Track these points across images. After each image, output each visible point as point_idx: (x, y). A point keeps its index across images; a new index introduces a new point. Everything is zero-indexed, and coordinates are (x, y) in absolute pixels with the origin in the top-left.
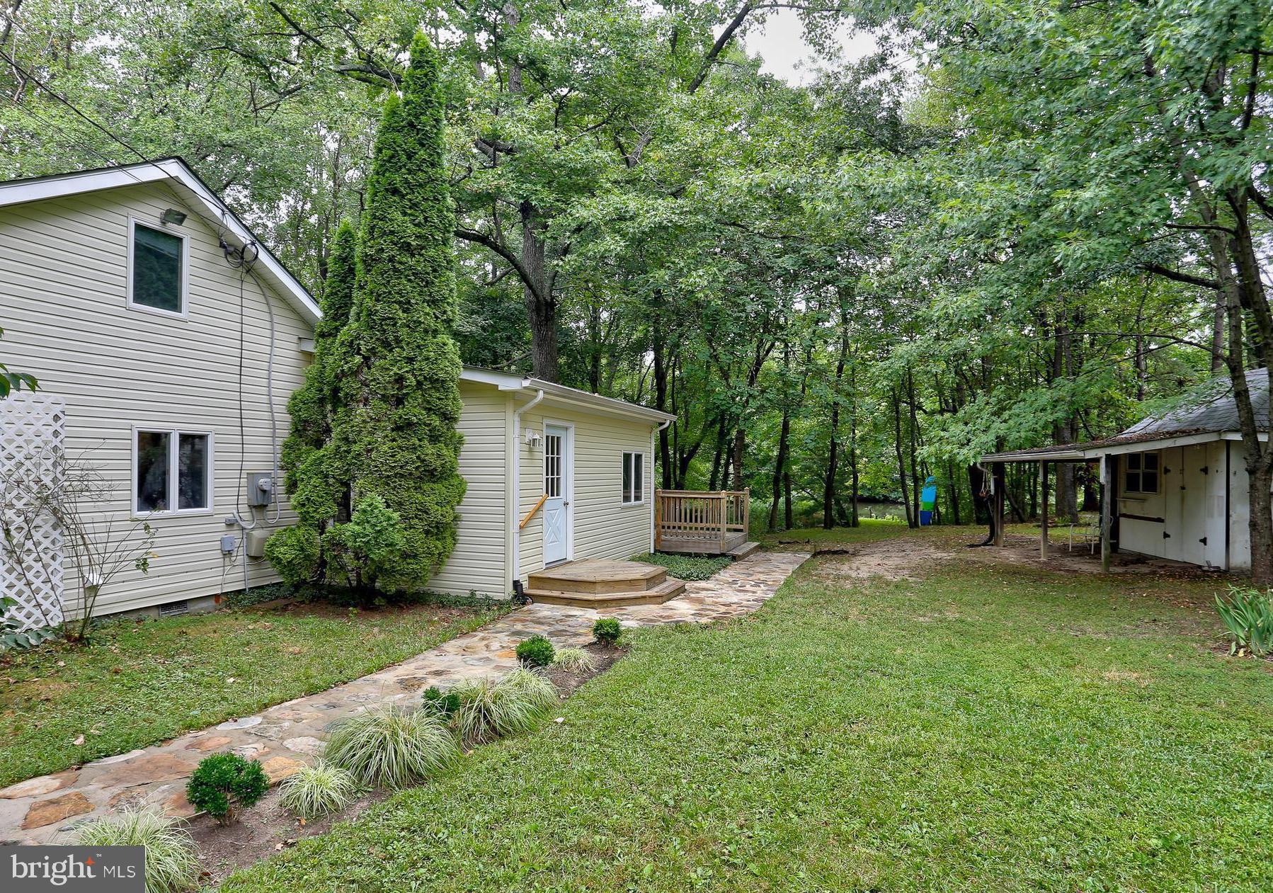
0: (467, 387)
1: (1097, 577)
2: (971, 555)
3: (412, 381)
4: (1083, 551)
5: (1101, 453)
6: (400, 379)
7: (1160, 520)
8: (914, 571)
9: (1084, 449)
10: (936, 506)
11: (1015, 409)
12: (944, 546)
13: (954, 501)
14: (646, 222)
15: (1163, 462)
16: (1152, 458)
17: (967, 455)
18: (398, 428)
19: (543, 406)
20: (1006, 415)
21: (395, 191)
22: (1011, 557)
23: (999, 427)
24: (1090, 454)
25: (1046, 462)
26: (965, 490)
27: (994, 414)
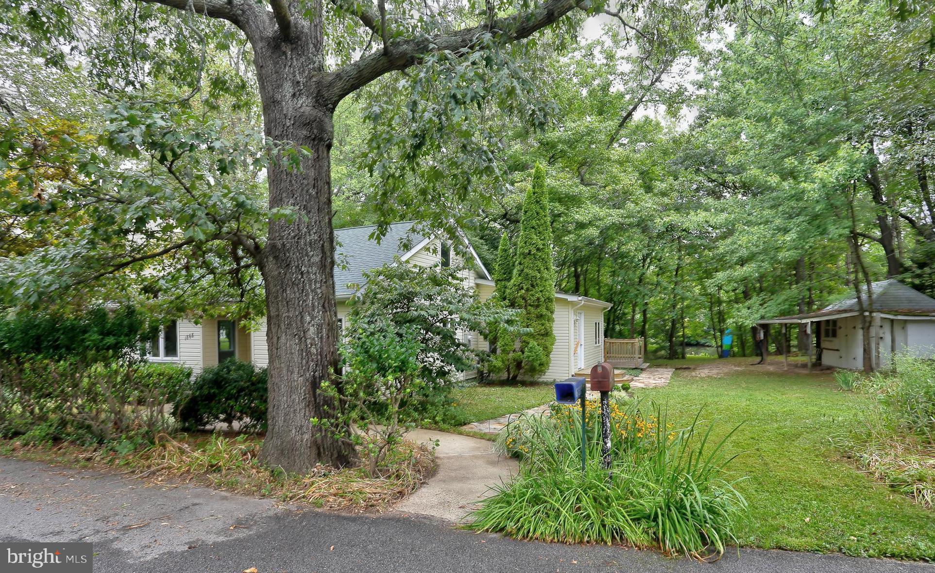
0: (558, 299)
1: (807, 375)
2: (752, 368)
3: (543, 299)
4: (804, 366)
5: (809, 321)
6: (538, 299)
7: (837, 350)
8: (727, 374)
9: (801, 319)
10: (732, 347)
11: (769, 303)
12: (739, 365)
13: (743, 344)
14: (609, 221)
15: (839, 324)
16: (835, 322)
17: (749, 323)
18: (537, 317)
19: (584, 306)
20: (765, 305)
21: (533, 228)
22: (771, 368)
23: (762, 311)
24: (804, 321)
25: (786, 324)
26: (749, 338)
27: (761, 305)
